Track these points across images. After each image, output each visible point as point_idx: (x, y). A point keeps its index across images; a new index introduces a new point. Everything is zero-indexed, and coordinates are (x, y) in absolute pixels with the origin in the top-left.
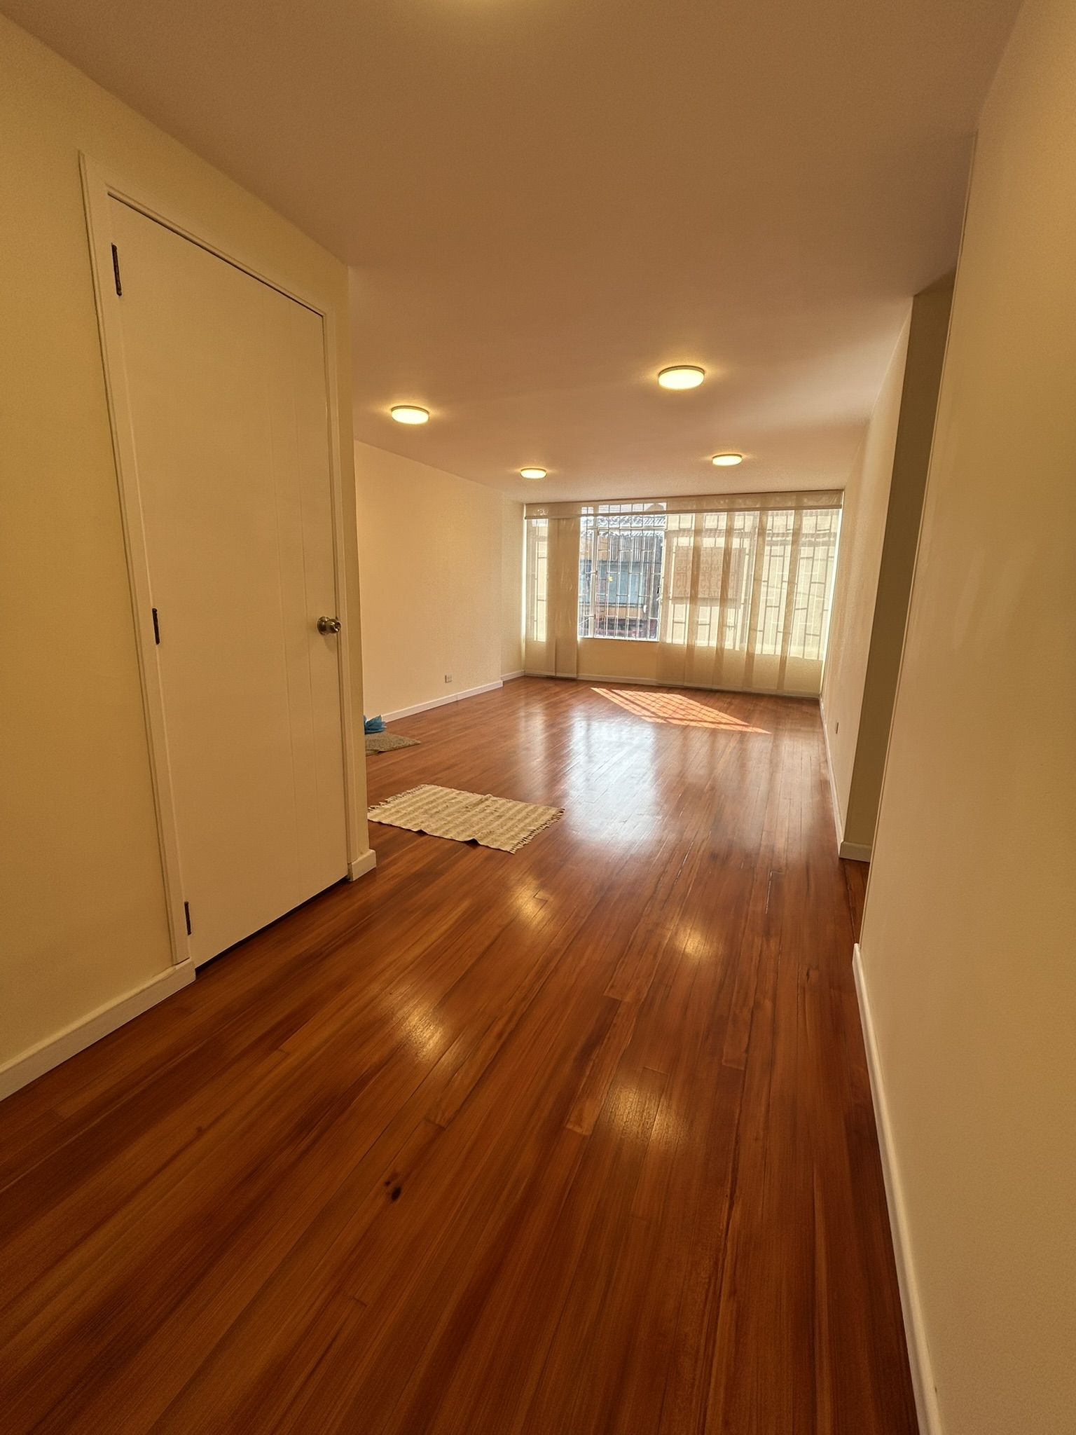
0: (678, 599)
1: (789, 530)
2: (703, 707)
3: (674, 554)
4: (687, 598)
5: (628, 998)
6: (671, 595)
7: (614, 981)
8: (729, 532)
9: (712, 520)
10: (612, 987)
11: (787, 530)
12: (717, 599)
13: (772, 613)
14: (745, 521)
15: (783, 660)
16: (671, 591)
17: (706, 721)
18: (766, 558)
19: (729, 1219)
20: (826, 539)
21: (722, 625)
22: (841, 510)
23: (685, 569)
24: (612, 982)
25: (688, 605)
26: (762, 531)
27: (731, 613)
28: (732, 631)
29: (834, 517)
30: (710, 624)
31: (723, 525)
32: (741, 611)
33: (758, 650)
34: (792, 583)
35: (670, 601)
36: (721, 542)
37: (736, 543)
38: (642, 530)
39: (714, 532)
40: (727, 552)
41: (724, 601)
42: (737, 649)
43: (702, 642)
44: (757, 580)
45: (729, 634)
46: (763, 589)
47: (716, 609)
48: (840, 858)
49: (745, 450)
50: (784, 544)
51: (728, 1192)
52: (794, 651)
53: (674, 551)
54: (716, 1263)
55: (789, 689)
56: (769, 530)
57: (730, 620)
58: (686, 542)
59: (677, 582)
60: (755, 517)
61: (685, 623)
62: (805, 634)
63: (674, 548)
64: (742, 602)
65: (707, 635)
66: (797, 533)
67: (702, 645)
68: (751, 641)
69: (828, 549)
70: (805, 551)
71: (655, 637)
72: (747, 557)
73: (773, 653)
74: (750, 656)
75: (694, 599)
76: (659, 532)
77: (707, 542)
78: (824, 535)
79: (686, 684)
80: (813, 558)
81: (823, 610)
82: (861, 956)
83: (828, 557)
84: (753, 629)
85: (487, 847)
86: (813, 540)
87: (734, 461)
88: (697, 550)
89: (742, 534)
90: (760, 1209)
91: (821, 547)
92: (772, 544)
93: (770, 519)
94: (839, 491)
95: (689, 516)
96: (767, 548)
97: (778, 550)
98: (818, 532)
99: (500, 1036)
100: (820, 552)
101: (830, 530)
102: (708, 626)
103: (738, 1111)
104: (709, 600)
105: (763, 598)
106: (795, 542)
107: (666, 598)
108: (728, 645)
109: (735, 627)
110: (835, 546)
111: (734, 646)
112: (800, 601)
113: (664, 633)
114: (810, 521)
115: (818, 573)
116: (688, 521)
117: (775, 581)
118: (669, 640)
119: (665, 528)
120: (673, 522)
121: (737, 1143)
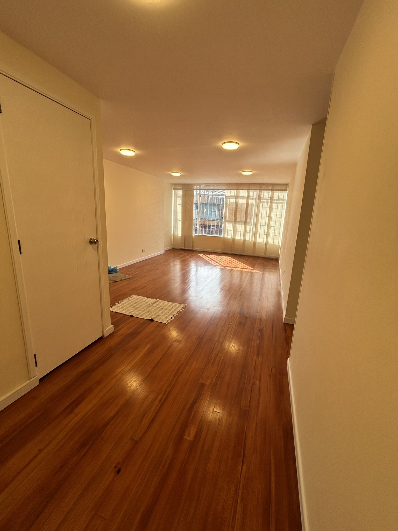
0: (229, 222)
1: (269, 198)
2: (238, 262)
3: (228, 205)
4: (233, 221)
5: (208, 383)
6: (227, 220)
7: (203, 376)
8: (248, 197)
9: (243, 193)
10: (202, 378)
11: (268, 198)
12: (243, 222)
13: (263, 227)
14: (254, 194)
15: (266, 244)
16: (227, 218)
17: (239, 268)
18: (261, 208)
19: (242, 470)
20: (282, 202)
21: (245, 231)
22: (287, 191)
23: (232, 210)
24: (202, 376)
25: (233, 224)
26: (259, 198)
27: (248, 227)
28: (249, 234)
29: (285, 193)
30: (241, 231)
31: (246, 195)
32: (252, 227)
33: (257, 241)
34: (270, 217)
35: (227, 222)
36: (245, 201)
37: (250, 202)
38: (217, 195)
39: (243, 197)
40: (247, 205)
41: (246, 223)
42: (250, 240)
43: (238, 237)
44: (258, 215)
45: (248, 235)
46: (260, 219)
47: (243, 226)
48: (284, 323)
49: (254, 170)
50: (267, 202)
51: (242, 459)
52: (270, 241)
53: (228, 204)
54: (237, 488)
55: (268, 255)
56: (262, 197)
57: (248, 230)
58: (232, 200)
59: (229, 215)
60: (257, 193)
61: (232, 230)
62: (274, 235)
63: (228, 203)
64: (252, 223)
65: (240, 236)
66: (272, 199)
67: (238, 239)
68: (255, 238)
69: (283, 205)
70: (274, 206)
71: (221, 235)
72: (254, 207)
73: (263, 242)
74: (255, 243)
75: (235, 221)
76: (223, 197)
77: (240, 201)
78: (282, 200)
79: (232, 253)
80: (277, 208)
81: (280, 227)
82: (290, 363)
83: (282, 208)
84: (256, 233)
85: (157, 321)
86: (277, 202)
87: (250, 173)
88: (236, 204)
89: (252, 199)
90: (252, 466)
91: (280, 204)
92: (263, 202)
93: (262, 193)
94: (287, 184)
95: (234, 191)
96: (261, 204)
97: (265, 205)
98: (279, 199)
99: (160, 401)
100: (280, 206)
101: (283, 198)
102: (240, 232)
103: (246, 426)
104: (240, 222)
105: (260, 222)
106: (271, 202)
107: (225, 221)
108: (247, 239)
109: (250, 232)
110: (285, 204)
111: (249, 239)
112: (273, 223)
113: (224, 234)
114: (277, 195)
115: (279, 214)
116: (233, 193)
117: (264, 216)
118: (226, 237)
119: (225, 195)
120: (228, 193)
121: (245, 439)
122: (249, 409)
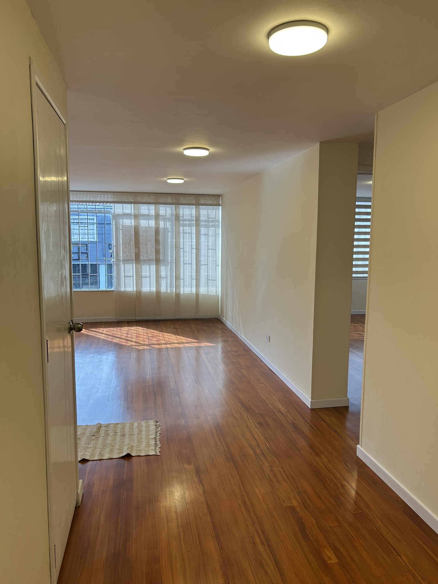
0: (126, 261)
1: (194, 217)
3: (121, 231)
4: (132, 260)
5: (295, 504)
6: (121, 258)
7: (282, 499)
8: (157, 217)
9: (144, 209)
10: (283, 501)
11: (191, 217)
12: (153, 260)
13: (187, 267)
14: (166, 210)
15: (197, 295)
16: (121, 255)
18: (181, 235)
19: (403, 561)
20: (214, 224)
21: (158, 277)
22: (220, 207)
23: (128, 240)
25: (134, 265)
26: (177, 217)
27: (163, 269)
28: (165, 281)
29: (217, 211)
30: (150, 277)
31: (153, 212)
32: (169, 268)
33: (182, 292)
34: (198, 249)
35: (121, 262)
36: (152, 223)
37: (162, 224)
38: (96, 213)
39: (147, 217)
40: (157, 231)
41: (158, 261)
42: (169, 291)
43: (146, 289)
44: (177, 247)
45: (163, 282)
46: (182, 253)
47: (153, 267)
48: (312, 409)
49: (186, 176)
50: (190, 225)
51: (396, 553)
52: (203, 290)
53: (121, 228)
55: (202, 315)
56: (181, 217)
57: (163, 273)
58: (129, 222)
59: (124, 249)
60: (172, 209)
61: (133, 277)
62: (208, 280)
63: (121, 226)
64: (169, 262)
65: (148, 284)
66: (198, 219)
67: (145, 291)
68: (178, 287)
69: (216, 229)
70: (203, 230)
71: (112, 288)
72: (170, 234)
73: (191, 292)
74: (178, 295)
75: (137, 259)
76: (108, 215)
77: (143, 223)
78: (213, 221)
79: (138, 318)
80: (208, 234)
81: (216, 265)
83: (216, 234)
84: (177, 278)
85: (139, 456)
86: (207, 224)
88: (136, 230)
89: (165, 219)
91: (211, 228)
92: (184, 225)
93: (181, 210)
94: (218, 196)
95: (129, 206)
96: (181, 228)
97: (187, 229)
98: (209, 219)
100: (211, 231)
101: (215, 218)
102: (148, 279)
103: (374, 527)
104: (148, 261)
105: (182, 259)
106: (198, 225)
107: (118, 260)
108: (163, 289)
109: (166, 278)
110: (219, 228)
111: (167, 290)
112: (203, 259)
113: (119, 284)
114: (205, 212)
115: (211, 243)
116: (128, 208)
117: (187, 249)
118: (123, 289)
119: (113, 212)
120: (118, 209)
121: (383, 537)
122: (362, 511)
